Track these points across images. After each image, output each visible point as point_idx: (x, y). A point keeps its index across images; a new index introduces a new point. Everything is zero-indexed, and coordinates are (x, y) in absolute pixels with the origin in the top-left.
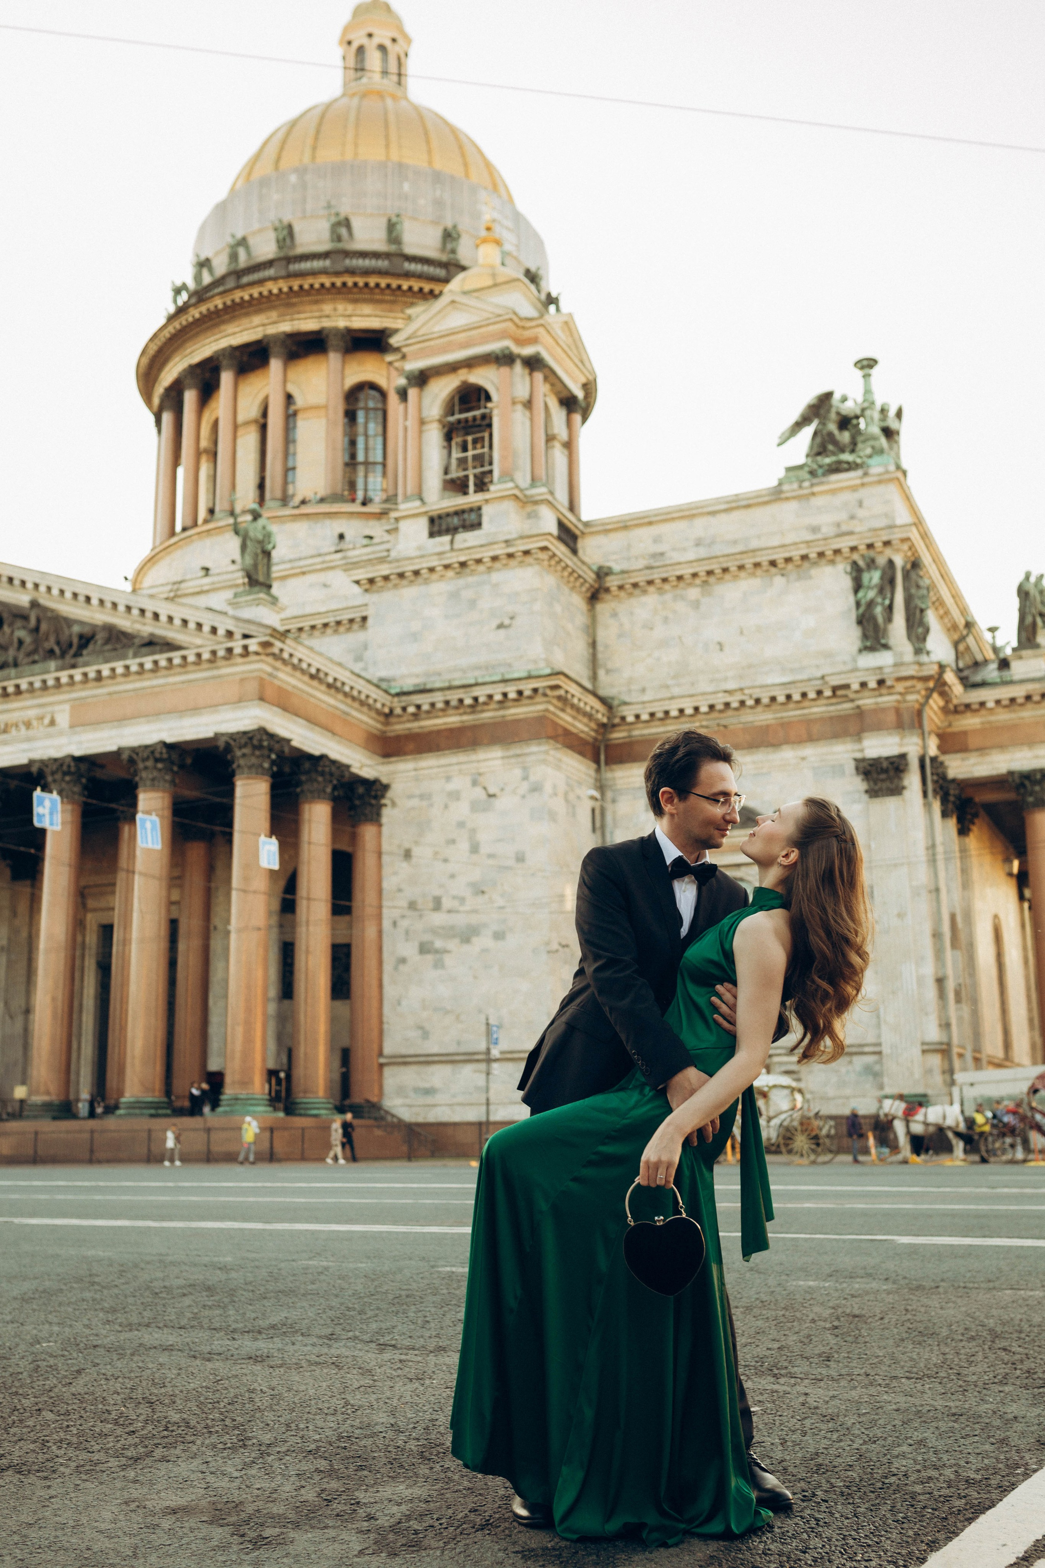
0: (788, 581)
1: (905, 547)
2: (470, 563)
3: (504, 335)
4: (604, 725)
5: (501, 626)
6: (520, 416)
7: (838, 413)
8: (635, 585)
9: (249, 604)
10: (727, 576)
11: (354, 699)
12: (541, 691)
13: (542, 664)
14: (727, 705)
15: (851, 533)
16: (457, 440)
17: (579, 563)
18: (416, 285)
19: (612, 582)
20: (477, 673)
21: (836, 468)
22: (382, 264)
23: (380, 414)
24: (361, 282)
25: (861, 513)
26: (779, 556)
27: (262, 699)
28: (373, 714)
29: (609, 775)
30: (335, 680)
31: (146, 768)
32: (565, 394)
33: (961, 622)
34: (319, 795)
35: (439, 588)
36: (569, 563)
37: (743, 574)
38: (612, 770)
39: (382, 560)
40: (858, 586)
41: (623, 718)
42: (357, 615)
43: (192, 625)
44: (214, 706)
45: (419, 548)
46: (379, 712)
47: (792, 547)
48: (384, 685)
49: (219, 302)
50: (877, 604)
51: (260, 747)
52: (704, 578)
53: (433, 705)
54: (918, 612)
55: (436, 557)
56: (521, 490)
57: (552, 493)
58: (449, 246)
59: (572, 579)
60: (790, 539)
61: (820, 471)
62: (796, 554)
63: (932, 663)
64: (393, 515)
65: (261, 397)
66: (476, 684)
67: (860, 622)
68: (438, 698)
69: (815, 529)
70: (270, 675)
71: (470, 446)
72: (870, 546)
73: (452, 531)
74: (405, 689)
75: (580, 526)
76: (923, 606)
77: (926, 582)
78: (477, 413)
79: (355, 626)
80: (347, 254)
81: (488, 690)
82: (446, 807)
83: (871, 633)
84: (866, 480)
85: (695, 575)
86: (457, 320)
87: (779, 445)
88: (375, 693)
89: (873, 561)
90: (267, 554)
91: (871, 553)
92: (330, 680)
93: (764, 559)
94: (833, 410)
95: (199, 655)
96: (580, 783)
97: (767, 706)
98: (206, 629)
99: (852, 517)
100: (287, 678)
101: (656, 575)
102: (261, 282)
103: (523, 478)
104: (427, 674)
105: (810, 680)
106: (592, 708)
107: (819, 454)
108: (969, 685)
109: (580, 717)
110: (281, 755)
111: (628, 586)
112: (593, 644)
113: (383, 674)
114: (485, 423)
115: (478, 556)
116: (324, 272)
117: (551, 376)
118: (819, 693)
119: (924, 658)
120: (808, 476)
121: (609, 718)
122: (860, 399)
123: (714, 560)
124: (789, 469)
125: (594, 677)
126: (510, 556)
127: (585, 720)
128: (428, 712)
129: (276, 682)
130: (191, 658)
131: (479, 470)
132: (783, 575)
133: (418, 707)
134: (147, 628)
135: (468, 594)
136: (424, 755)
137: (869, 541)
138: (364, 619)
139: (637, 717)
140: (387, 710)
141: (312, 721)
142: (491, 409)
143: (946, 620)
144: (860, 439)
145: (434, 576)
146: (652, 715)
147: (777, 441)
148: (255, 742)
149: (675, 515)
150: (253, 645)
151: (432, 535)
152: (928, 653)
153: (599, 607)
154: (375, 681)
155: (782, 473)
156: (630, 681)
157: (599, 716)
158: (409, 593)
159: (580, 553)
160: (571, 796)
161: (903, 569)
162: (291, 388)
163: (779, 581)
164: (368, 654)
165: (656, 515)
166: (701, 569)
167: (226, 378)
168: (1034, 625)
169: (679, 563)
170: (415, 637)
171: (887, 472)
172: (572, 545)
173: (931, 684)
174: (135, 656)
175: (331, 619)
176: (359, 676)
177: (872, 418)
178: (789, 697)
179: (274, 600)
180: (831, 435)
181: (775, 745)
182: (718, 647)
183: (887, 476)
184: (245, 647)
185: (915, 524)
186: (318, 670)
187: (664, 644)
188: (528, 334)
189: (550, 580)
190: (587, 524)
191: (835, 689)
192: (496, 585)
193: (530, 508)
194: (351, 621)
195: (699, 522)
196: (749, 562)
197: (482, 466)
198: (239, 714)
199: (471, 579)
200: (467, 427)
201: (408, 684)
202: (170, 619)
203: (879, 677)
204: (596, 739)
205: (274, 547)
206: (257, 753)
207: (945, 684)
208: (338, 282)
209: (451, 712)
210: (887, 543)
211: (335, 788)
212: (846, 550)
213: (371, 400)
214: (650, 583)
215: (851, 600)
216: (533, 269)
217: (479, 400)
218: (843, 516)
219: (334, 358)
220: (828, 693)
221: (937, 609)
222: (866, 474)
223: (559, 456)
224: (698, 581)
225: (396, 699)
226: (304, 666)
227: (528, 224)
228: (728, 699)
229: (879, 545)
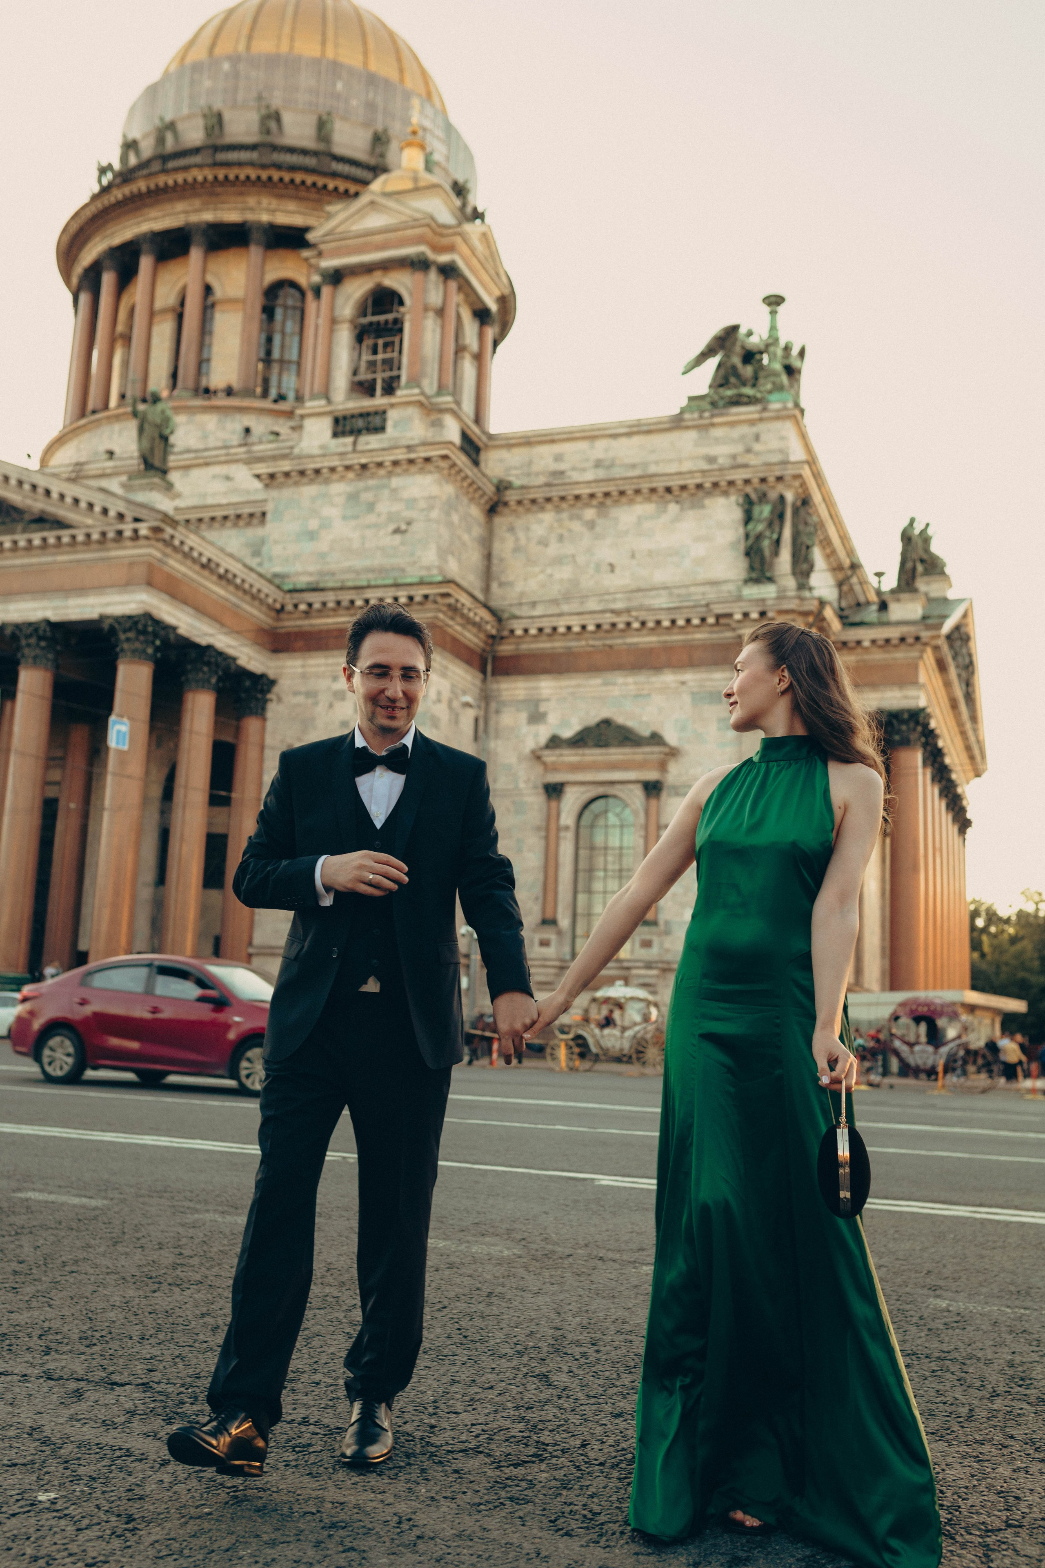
0: (682, 509)
1: (797, 483)
2: (371, 466)
3: (420, 240)
4: (493, 637)
5: (397, 531)
6: (431, 324)
7: (743, 347)
8: (533, 501)
9: (142, 488)
10: (624, 499)
11: (245, 592)
12: (431, 598)
13: (435, 572)
14: (614, 625)
15: (745, 466)
16: (368, 342)
17: (479, 475)
18: (342, 186)
19: (511, 496)
20: (371, 576)
21: (736, 401)
22: (310, 161)
23: (298, 313)
24: (287, 177)
25: (757, 447)
26: (675, 483)
27: (150, 583)
28: (264, 608)
29: (495, 686)
30: (227, 571)
31: (29, 645)
32: (479, 306)
33: (847, 563)
34: (203, 684)
35: (339, 489)
36: (469, 473)
37: (639, 498)
38: (498, 682)
39: (284, 457)
40: (748, 518)
41: (512, 631)
42: (257, 510)
43: (83, 505)
44: (100, 588)
45: (322, 447)
46: (270, 607)
47: (687, 476)
48: (277, 581)
49: (141, 185)
50: (765, 537)
51: (144, 632)
52: (601, 500)
53: (324, 604)
54: (804, 548)
55: (336, 457)
56: (428, 397)
57: (458, 403)
58: (378, 150)
59: (471, 490)
60: (687, 466)
61: (721, 403)
62: (691, 482)
63: (813, 598)
64: (299, 412)
65: (180, 285)
66: (369, 587)
67: (748, 554)
68: (330, 598)
69: (711, 460)
70: (160, 561)
71: (380, 348)
72: (763, 480)
73: (356, 432)
74: (299, 586)
75: (484, 438)
76: (809, 543)
77: (815, 519)
78: (390, 317)
79: (255, 521)
80: (275, 148)
81: (379, 593)
82: (331, 706)
83: (757, 565)
84: (766, 415)
85: (592, 496)
86: (375, 221)
87: (684, 373)
88: (267, 588)
89: (765, 495)
90: (165, 439)
91: (764, 487)
92: (221, 571)
93: (660, 484)
94: (738, 344)
95: (88, 536)
96: (464, 693)
97: (652, 629)
98: (97, 509)
99: (748, 451)
100: (177, 566)
101: (555, 493)
102: (186, 168)
103: (430, 385)
104: (321, 573)
105: (694, 607)
106: (481, 618)
107: (721, 386)
108: (847, 622)
109: (470, 627)
110: (166, 643)
111: (526, 502)
112: (488, 557)
113: (277, 569)
114: (396, 328)
115: (379, 459)
116: (252, 164)
117: (465, 287)
118: (703, 620)
119: (807, 594)
120: (708, 407)
121: (498, 630)
122: (765, 336)
123: (611, 483)
124: (691, 399)
125: (487, 589)
126: (411, 462)
127: (475, 630)
128: (319, 611)
129: (166, 568)
130: (80, 538)
131: (388, 374)
132: (677, 502)
133: (310, 605)
134: (38, 505)
135: (367, 496)
136: (313, 654)
137: (762, 475)
138: (264, 514)
139: (526, 631)
140: (278, 606)
141: (200, 610)
142: (403, 314)
143: (832, 559)
144: (762, 374)
145: (335, 477)
146: (541, 630)
147: (683, 370)
148: (140, 627)
149: (578, 435)
150: (144, 531)
151: (335, 435)
152: (810, 589)
153: (497, 520)
154: (269, 576)
155: (684, 402)
156: (522, 594)
157: (489, 627)
158: (309, 491)
159: (482, 465)
160: (456, 704)
161: (794, 505)
162: (210, 279)
163: (673, 508)
164: (265, 549)
165: (558, 434)
166: (599, 490)
167: (146, 263)
168: (914, 569)
169: (577, 483)
170: (312, 536)
171: (785, 408)
172: (474, 456)
173: (811, 619)
174: (24, 531)
175: (231, 512)
176: (251, 569)
177: (775, 355)
178: (673, 622)
179: (169, 486)
180: (734, 368)
181: (657, 668)
182: (609, 568)
183: (784, 413)
184: (136, 531)
185: (808, 462)
186: (209, 560)
187: (558, 561)
188: (445, 241)
189: (449, 490)
190: (491, 437)
191: (718, 617)
192: (394, 491)
193: (434, 416)
194: (251, 515)
195: (601, 444)
196: (645, 486)
197: (391, 370)
198: (126, 597)
199: (371, 482)
200: (379, 330)
201: (303, 581)
202: (62, 497)
203: (760, 609)
204: (484, 650)
205: (172, 432)
206: (142, 638)
207: (823, 619)
208: (264, 175)
209: (341, 612)
210: (780, 479)
211: (220, 679)
212: (740, 483)
213: (289, 298)
214: (548, 500)
215: (741, 531)
216: (461, 180)
217: (392, 304)
218: (739, 448)
219: (255, 252)
220: (711, 620)
221: (824, 548)
222: (765, 409)
223: (468, 368)
224: (594, 502)
225: (288, 596)
226: (195, 554)
227: (459, 136)
228: (615, 619)
229: (771, 479)
